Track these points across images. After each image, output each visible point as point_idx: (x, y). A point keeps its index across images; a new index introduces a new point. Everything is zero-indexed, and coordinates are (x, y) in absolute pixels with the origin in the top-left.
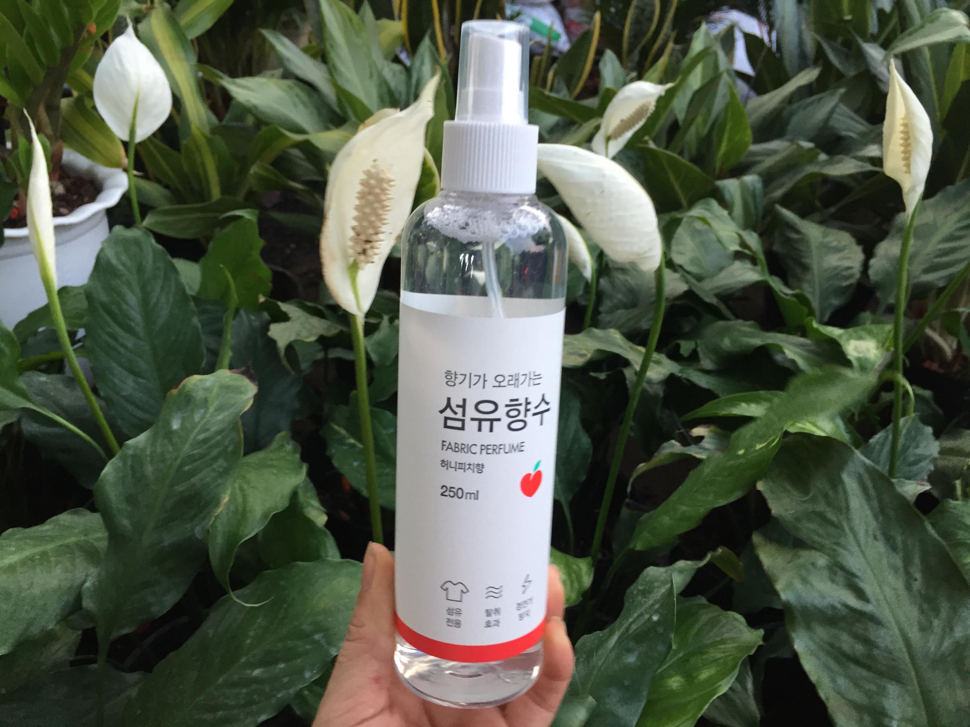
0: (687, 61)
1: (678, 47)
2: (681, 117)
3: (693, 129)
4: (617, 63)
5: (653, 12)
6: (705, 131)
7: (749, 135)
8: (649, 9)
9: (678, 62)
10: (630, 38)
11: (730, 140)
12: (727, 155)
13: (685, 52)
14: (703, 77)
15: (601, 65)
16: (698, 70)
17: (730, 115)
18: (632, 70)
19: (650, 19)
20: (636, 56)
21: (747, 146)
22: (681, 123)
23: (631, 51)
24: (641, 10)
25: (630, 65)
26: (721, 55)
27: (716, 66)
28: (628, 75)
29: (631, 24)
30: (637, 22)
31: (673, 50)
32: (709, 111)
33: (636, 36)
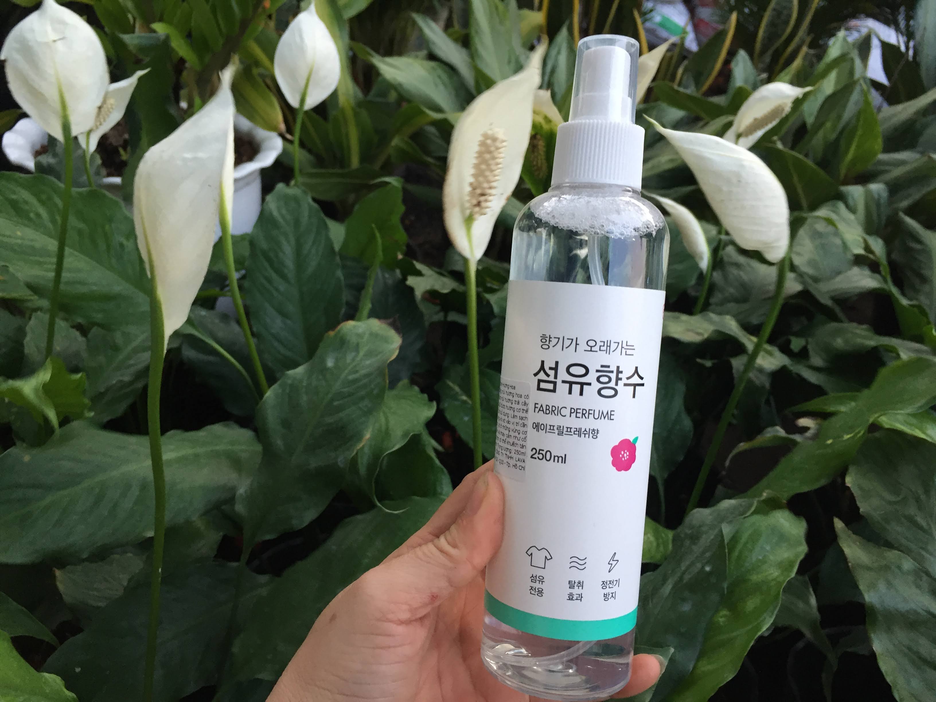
0: (821, 66)
1: (812, 52)
2: (810, 120)
3: (821, 134)
4: (749, 63)
5: (790, 16)
6: (833, 136)
7: (879, 144)
8: (785, 12)
9: (812, 65)
10: (764, 39)
11: (858, 147)
12: (854, 162)
13: (820, 57)
14: (837, 82)
15: (733, 65)
16: (833, 76)
17: (861, 122)
18: (764, 71)
19: (787, 22)
20: (767, 58)
21: (875, 154)
22: (809, 126)
23: (763, 52)
24: (778, 13)
25: (761, 66)
26: (858, 62)
27: (852, 72)
28: (759, 75)
29: (767, 26)
30: (772, 24)
31: (807, 54)
32: (839, 117)
33: (771, 37)
